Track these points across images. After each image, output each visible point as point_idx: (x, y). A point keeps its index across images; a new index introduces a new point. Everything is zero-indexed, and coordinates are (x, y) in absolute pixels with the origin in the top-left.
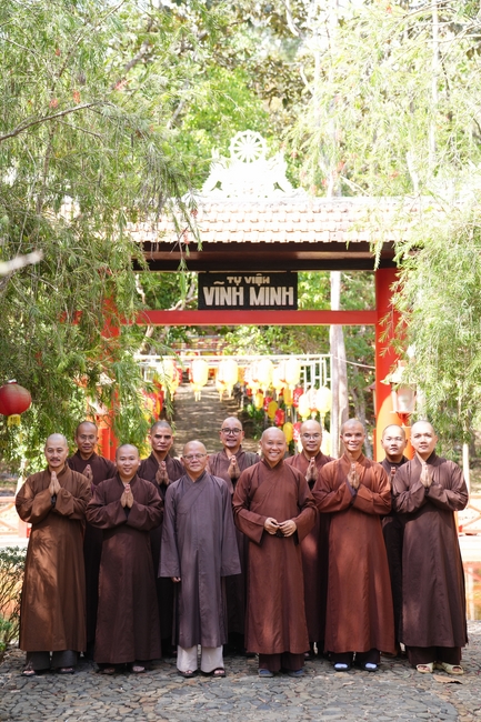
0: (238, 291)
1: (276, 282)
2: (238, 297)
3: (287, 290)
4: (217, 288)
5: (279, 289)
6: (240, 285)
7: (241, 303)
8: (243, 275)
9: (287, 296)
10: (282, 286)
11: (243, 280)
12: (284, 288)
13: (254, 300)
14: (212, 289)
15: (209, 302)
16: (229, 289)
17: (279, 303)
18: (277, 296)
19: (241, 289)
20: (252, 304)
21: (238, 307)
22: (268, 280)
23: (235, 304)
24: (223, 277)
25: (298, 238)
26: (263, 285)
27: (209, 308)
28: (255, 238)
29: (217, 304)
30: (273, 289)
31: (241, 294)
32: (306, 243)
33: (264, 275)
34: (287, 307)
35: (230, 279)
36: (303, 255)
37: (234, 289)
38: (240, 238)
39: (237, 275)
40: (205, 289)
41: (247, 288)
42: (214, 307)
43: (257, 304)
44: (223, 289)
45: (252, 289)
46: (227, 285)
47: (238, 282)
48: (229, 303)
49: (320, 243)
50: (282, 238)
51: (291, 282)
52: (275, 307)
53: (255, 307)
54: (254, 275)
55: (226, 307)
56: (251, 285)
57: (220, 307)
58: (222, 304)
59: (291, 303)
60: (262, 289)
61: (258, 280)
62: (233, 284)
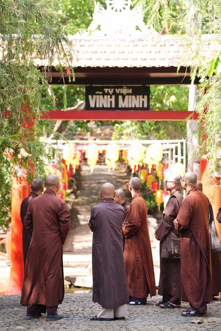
0: (111, 98)
1: (136, 92)
2: (111, 102)
3: (143, 98)
4: (98, 96)
5: (138, 97)
6: (113, 94)
7: (113, 106)
8: (114, 88)
9: (143, 102)
10: (139, 95)
11: (115, 91)
12: (141, 96)
13: (122, 104)
14: (94, 96)
15: (92, 105)
16: (105, 96)
17: (137, 106)
18: (137, 101)
19: (113, 97)
20: (120, 106)
21: (111, 109)
22: (130, 91)
23: (109, 106)
24: (101, 89)
25: (148, 64)
26: (127, 94)
27: (92, 109)
28: (121, 64)
29: (97, 106)
30: (134, 97)
31: (113, 100)
32: (154, 68)
33: (129, 88)
34: (143, 108)
35: (106, 90)
36: (153, 75)
37: (109, 96)
38: (111, 64)
39: (111, 88)
40: (90, 97)
41: (117, 96)
42: (95, 108)
43: (123, 106)
44: (101, 96)
45: (120, 97)
46: (104, 94)
47: (111, 91)
48: (105, 106)
49: (163, 67)
50: (139, 64)
51: (146, 92)
52: (135, 108)
53: (122, 109)
54: (122, 88)
55: (103, 108)
56: (120, 94)
57: (99, 108)
58: (101, 106)
59: (145, 106)
60: (127, 97)
61: (124, 91)
62: (108, 94)
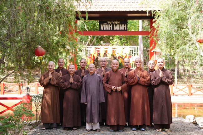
0: (110, 25)
1: (121, 23)
2: (110, 27)
3: (125, 25)
4: (105, 25)
5: (122, 25)
6: (111, 24)
7: (111, 29)
8: (112, 21)
9: (125, 27)
10: (123, 24)
11: (112, 23)
12: (124, 25)
13: (115, 28)
14: (103, 25)
15: (102, 29)
16: (108, 25)
17: (122, 29)
18: (122, 27)
19: (111, 25)
20: (114, 29)
21: (110, 30)
22: (119, 23)
23: (109, 29)
24: (106, 22)
25: (127, 10)
26: (117, 24)
27: (102, 30)
28: (115, 10)
29: (104, 29)
30: (120, 25)
31: (111, 26)
32: (130, 11)
33: (118, 21)
34: (124, 30)
35: (108, 22)
36: (129, 15)
37: (109, 25)
38: (111, 10)
39: (110, 21)
40: (101, 25)
41: (113, 25)
42: (104, 30)
43: (116, 29)
44: (106, 25)
45: (115, 25)
46: (107, 24)
47: (110, 23)
48: (108, 29)
49: (134, 11)
50: (123, 10)
51: (126, 23)
52: (121, 30)
53: (115, 30)
54: (115, 21)
55: (107, 30)
56: (114, 24)
57: (105, 30)
58: (106, 29)
59: (126, 29)
60: (117, 25)
61: (116, 22)
62: (109, 24)
